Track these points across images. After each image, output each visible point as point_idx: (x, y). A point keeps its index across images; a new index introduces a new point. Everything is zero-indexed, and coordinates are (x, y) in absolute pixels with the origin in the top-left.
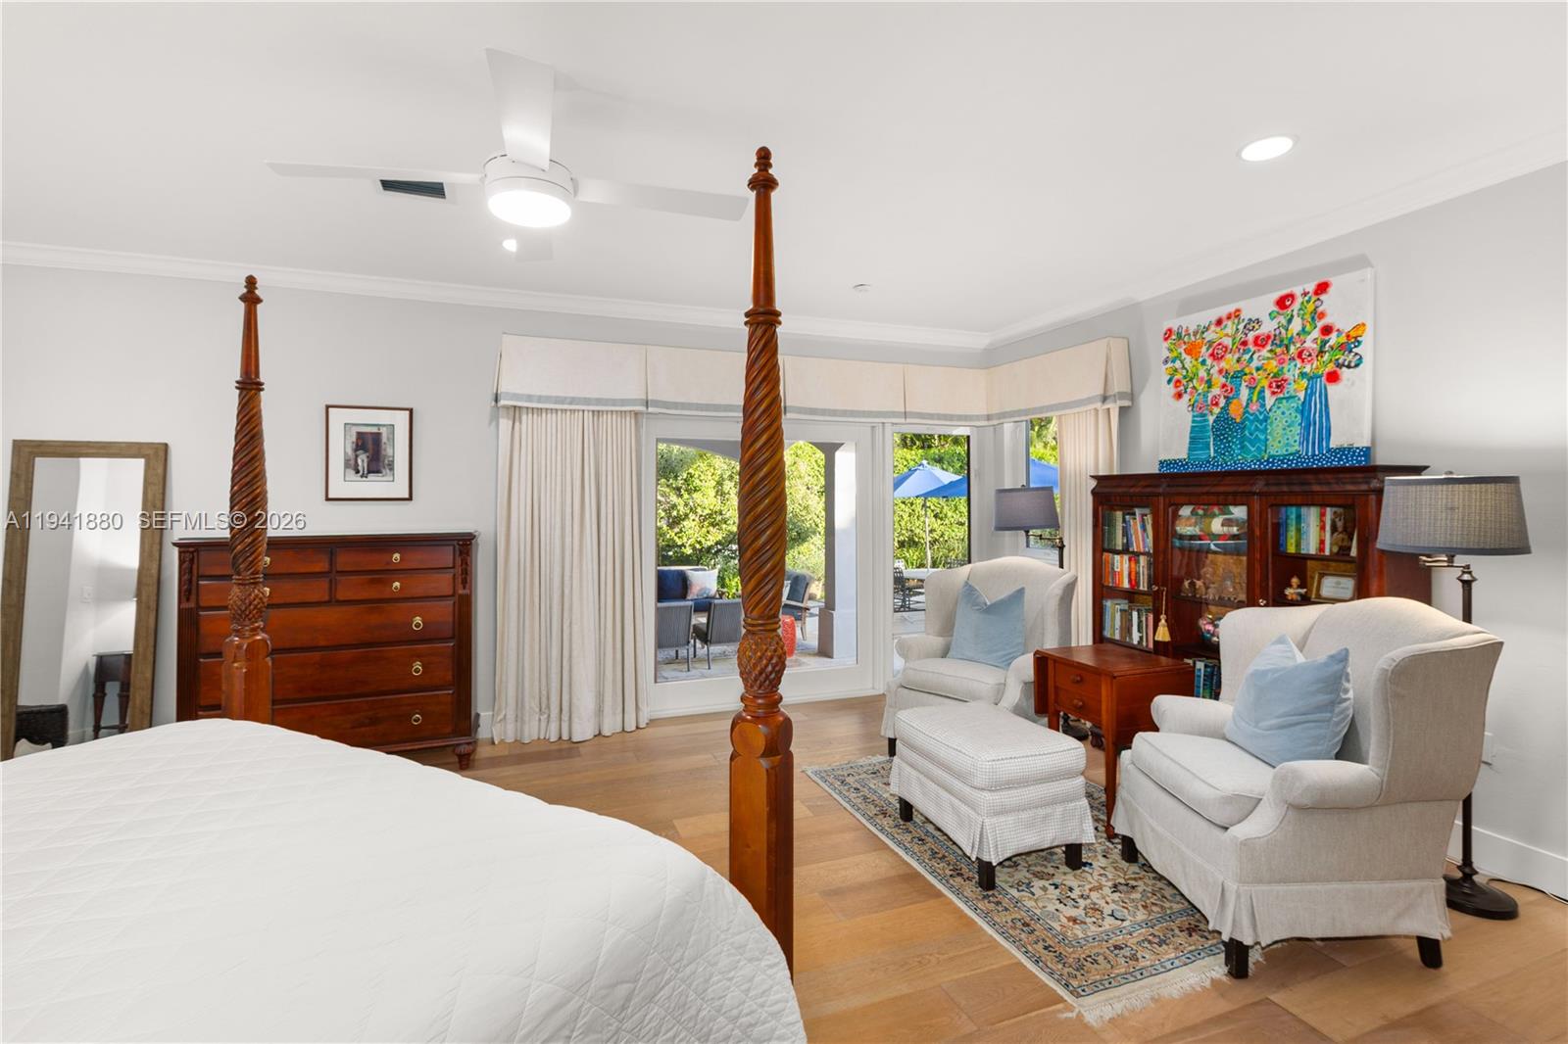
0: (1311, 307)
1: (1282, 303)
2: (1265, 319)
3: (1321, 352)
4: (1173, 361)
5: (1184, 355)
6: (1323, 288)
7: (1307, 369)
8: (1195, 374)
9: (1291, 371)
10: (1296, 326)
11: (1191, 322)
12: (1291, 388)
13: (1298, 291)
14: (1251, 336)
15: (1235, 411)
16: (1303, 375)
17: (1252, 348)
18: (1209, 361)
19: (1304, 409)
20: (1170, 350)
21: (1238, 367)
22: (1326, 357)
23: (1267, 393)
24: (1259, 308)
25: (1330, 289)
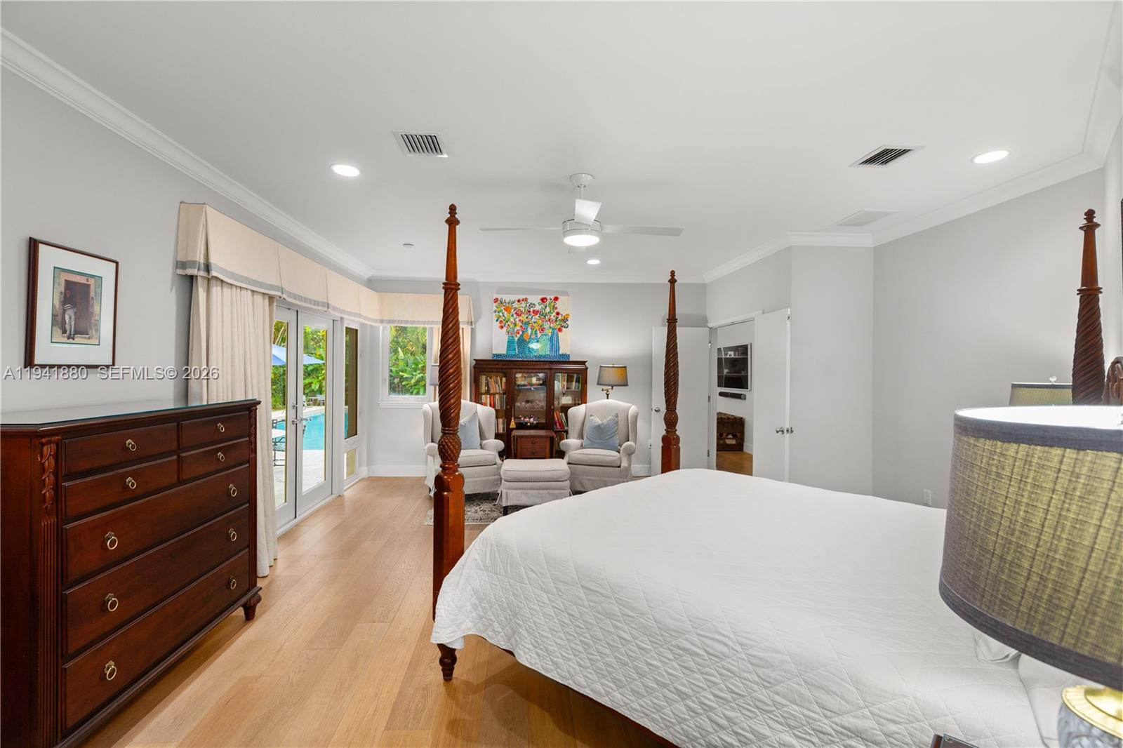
0: (552, 304)
1: (543, 300)
2: (537, 304)
3: (556, 321)
4: (499, 312)
5: (504, 311)
6: (556, 299)
7: (552, 326)
8: (509, 320)
9: (547, 325)
10: (548, 310)
11: (507, 298)
12: (546, 332)
13: (548, 298)
14: (532, 309)
15: (526, 337)
16: (550, 327)
17: (532, 313)
18: (515, 316)
19: (551, 339)
20: (498, 307)
21: (527, 320)
22: (558, 323)
23: (538, 332)
24: (535, 299)
25: (559, 300)
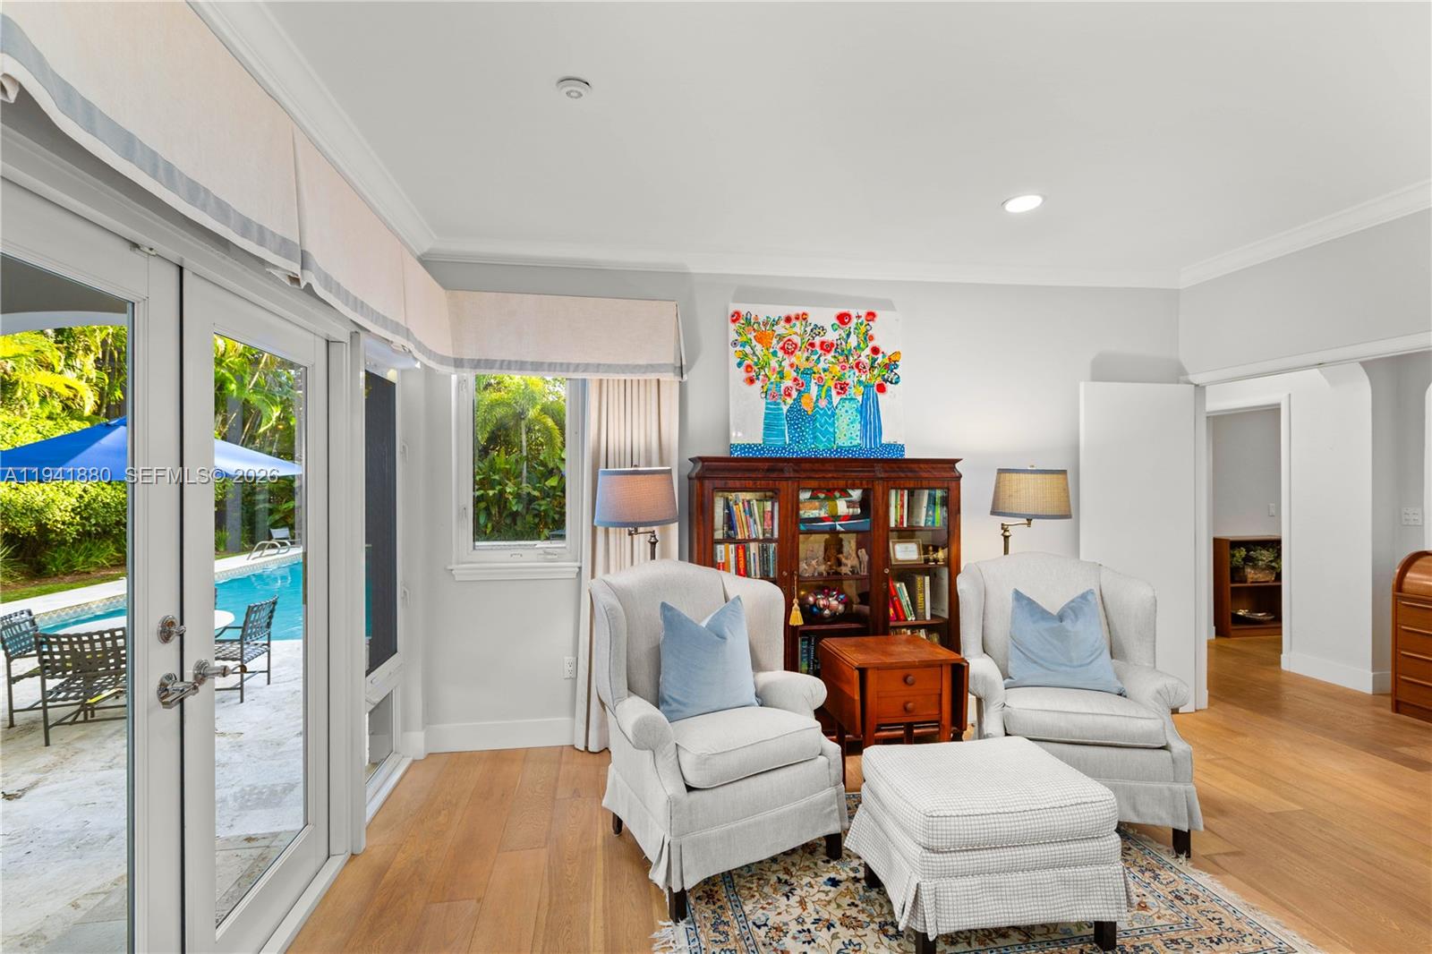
0: (863, 329)
1: (843, 318)
2: (829, 329)
3: (872, 367)
4: (743, 345)
5: (754, 343)
6: (871, 316)
7: (863, 378)
8: (768, 364)
9: (852, 377)
10: (853, 341)
11: (762, 311)
12: (852, 391)
13: (853, 313)
14: (817, 340)
15: (806, 405)
16: (860, 382)
17: (818, 349)
18: (780, 354)
19: (862, 410)
20: (739, 334)
21: (808, 365)
22: (876, 372)
23: (834, 392)
24: (824, 316)
25: (877, 319)
